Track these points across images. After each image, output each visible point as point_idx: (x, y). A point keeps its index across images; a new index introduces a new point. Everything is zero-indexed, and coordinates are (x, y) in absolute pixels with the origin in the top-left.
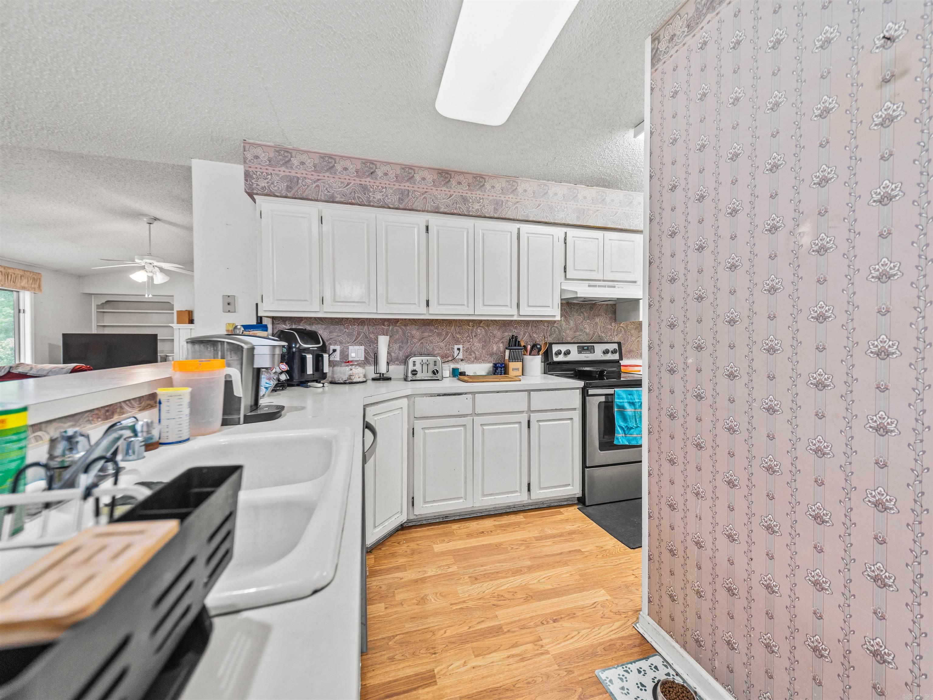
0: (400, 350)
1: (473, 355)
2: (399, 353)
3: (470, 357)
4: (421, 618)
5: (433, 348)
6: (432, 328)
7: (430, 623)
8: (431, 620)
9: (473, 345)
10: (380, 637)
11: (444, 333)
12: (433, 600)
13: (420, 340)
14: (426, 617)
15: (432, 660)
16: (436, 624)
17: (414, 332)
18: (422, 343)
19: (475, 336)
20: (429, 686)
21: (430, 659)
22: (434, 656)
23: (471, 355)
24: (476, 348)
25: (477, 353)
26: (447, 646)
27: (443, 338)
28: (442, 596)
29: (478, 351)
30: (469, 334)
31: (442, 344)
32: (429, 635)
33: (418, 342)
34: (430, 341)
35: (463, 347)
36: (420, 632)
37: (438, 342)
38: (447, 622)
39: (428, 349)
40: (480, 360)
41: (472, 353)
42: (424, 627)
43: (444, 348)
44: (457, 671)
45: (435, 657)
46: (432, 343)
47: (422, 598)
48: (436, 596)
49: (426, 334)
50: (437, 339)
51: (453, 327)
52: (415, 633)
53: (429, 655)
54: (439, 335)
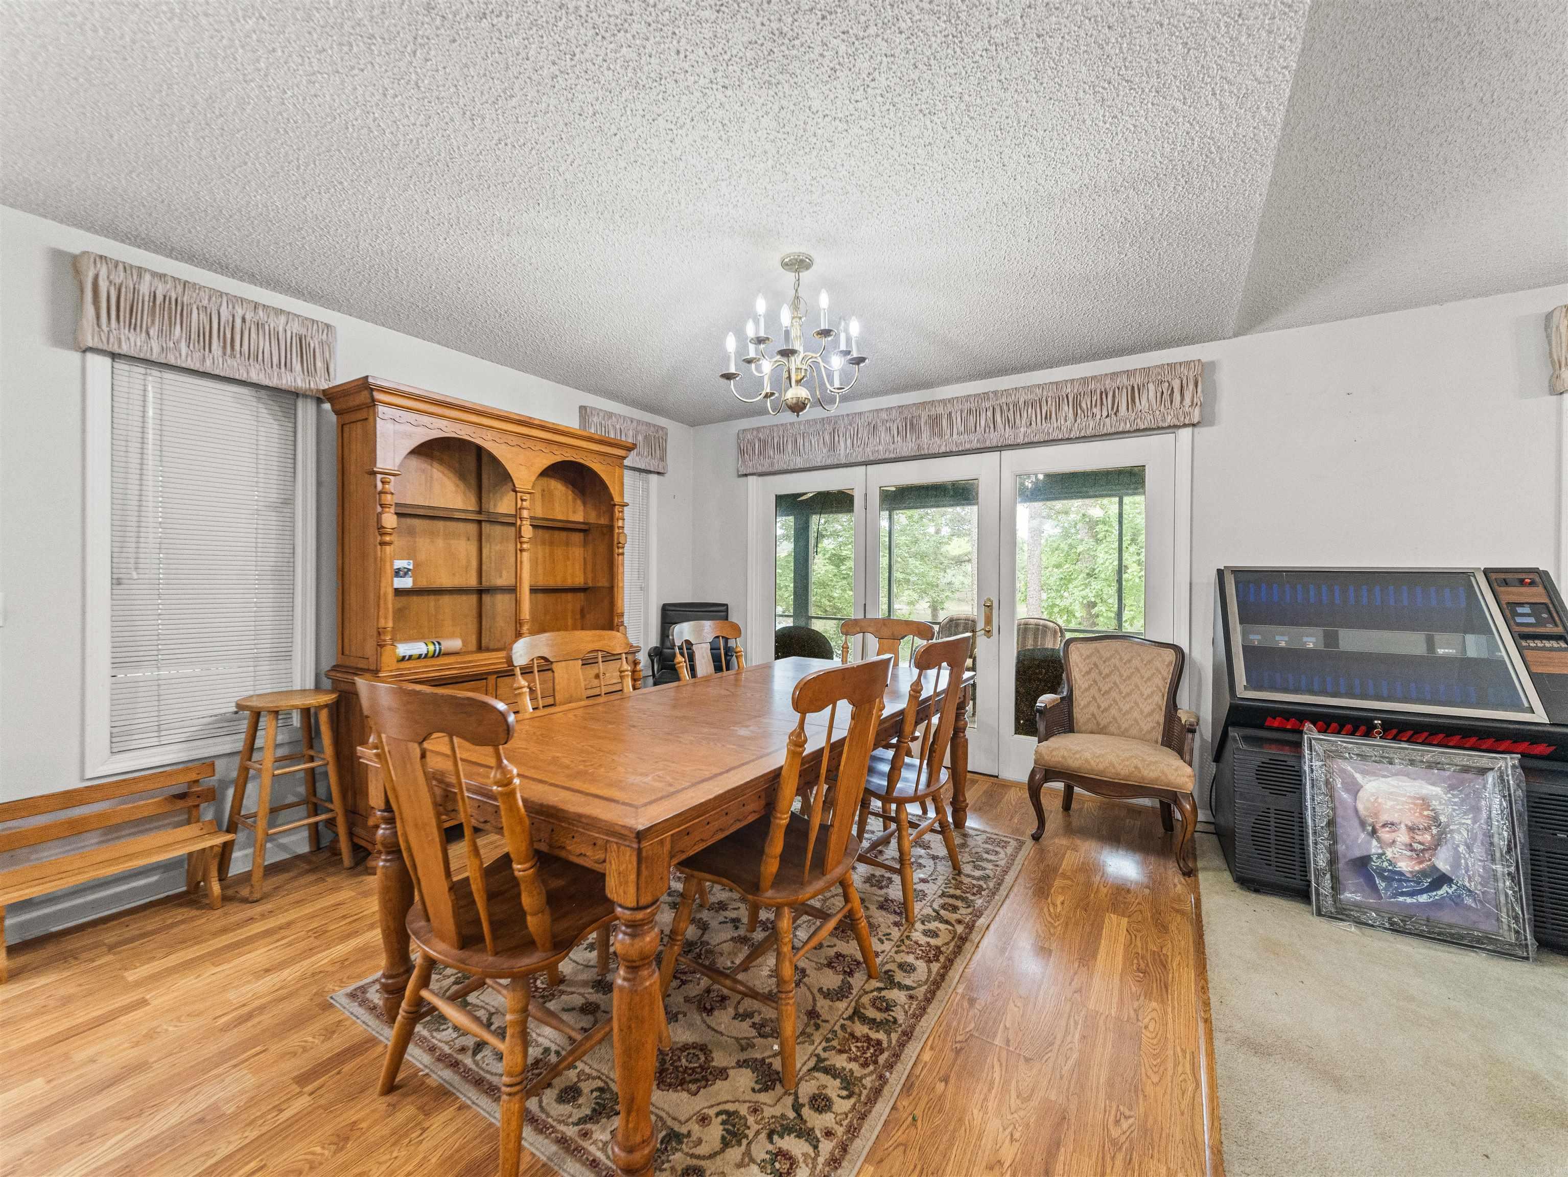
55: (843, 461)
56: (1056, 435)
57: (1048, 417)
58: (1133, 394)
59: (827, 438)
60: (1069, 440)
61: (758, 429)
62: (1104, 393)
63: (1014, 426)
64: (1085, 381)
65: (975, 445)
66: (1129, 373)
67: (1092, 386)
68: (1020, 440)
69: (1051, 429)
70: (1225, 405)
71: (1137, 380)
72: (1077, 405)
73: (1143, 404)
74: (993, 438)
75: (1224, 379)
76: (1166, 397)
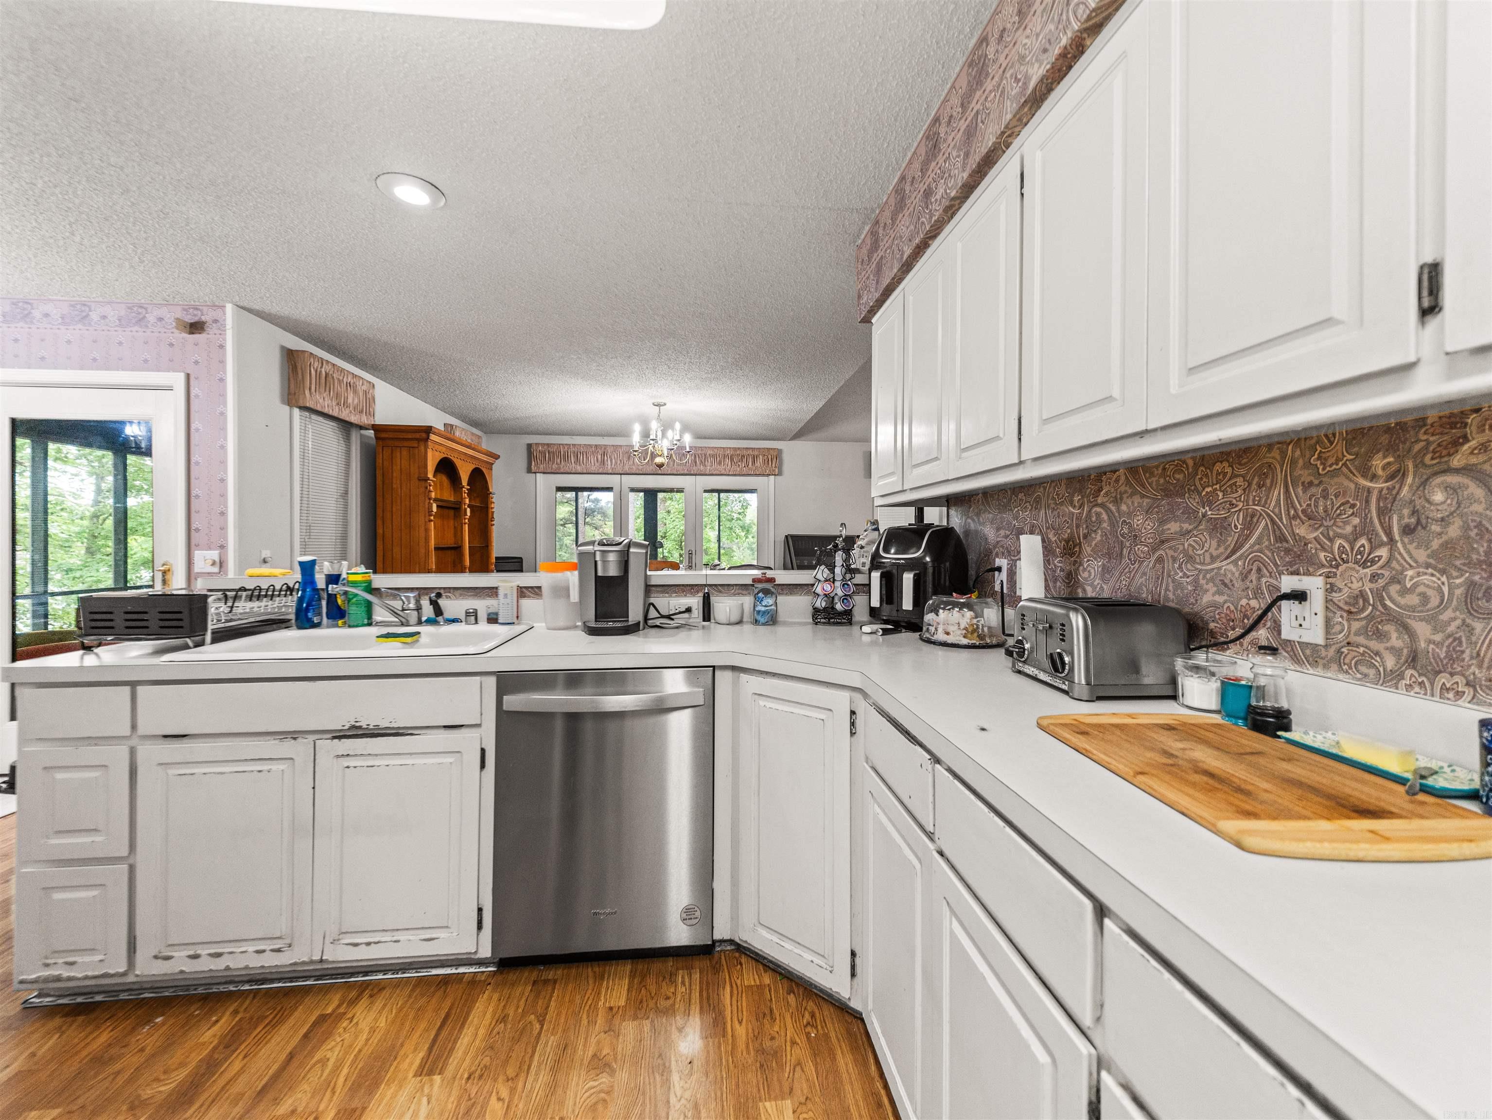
0: (1103, 579)
1: (1396, 640)
2: (1102, 588)
3: (1374, 645)
4: (558, 1061)
5: (1196, 582)
6: (1193, 502)
7: (537, 1074)
8: (544, 1077)
9: (1396, 579)
10: (553, 1004)
11: (1237, 521)
12: (592, 1084)
13: (1154, 550)
14: (555, 1069)
15: (461, 1070)
16: (528, 1086)
17: (1138, 521)
18: (1160, 560)
19: (1407, 531)
20: (420, 1065)
21: (465, 1070)
22: (466, 1076)
23: (1380, 636)
24: (1413, 600)
25: (1423, 630)
26: (470, 1099)
27: (1231, 541)
28: (596, 1103)
29: (1432, 620)
30: (1366, 522)
31: (1230, 569)
32: (511, 1072)
33: (1149, 555)
34: (1185, 552)
35: (1331, 589)
36: (527, 1059)
37: (1213, 559)
38: (521, 1106)
39: (1178, 585)
40: (1443, 679)
41: (1390, 628)
42: (535, 1063)
43: (1238, 584)
44: (411, 1110)
45: (461, 1078)
46: (1190, 559)
47: (608, 1065)
48: (601, 1091)
49: (1173, 527)
50: (1212, 545)
51: (1278, 493)
52: (530, 1051)
53: (473, 1068)
54: (1219, 527)
55: (610, 471)
56: (723, 472)
57: (720, 463)
58: (755, 458)
59: (599, 457)
60: (728, 475)
61: (548, 445)
62: (743, 456)
63: (705, 466)
64: (735, 449)
65: (686, 472)
66: (753, 449)
67: (738, 452)
68: (708, 472)
69: (721, 469)
70: (786, 468)
71: (756, 453)
72: (732, 460)
73: (758, 464)
74: (695, 470)
75: (786, 457)
76: (766, 462)
